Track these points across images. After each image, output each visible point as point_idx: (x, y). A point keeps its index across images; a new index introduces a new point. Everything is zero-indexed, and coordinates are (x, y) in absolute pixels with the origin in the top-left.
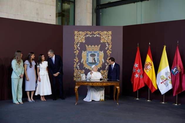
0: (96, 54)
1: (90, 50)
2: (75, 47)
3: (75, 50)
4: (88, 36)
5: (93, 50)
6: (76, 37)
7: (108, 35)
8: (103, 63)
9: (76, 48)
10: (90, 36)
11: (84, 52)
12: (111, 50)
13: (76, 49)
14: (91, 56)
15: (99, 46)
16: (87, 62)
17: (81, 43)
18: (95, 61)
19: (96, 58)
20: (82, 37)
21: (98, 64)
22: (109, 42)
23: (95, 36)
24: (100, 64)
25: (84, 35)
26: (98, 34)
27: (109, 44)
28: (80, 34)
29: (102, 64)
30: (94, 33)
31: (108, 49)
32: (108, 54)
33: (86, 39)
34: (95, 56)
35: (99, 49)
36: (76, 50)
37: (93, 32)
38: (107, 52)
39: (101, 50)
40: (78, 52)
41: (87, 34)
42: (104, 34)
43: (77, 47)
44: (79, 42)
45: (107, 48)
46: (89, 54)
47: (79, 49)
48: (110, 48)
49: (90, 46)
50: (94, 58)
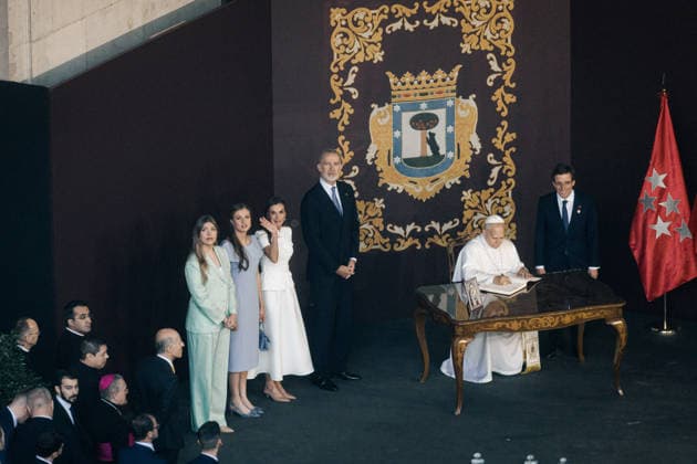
0: (441, 113)
1: (407, 96)
2: (335, 86)
3: (332, 102)
4: (397, 26)
5: (426, 94)
6: (336, 40)
7: (498, 11)
8: (473, 156)
9: (338, 92)
10: (409, 27)
11: (381, 109)
12: (513, 85)
13: (338, 98)
14: (414, 127)
15: (455, 73)
16: (397, 160)
17: (366, 67)
18: (435, 148)
19: (440, 132)
20: (366, 35)
21: (451, 161)
22: (504, 49)
23: (435, 23)
24: (463, 160)
25: (380, 25)
26: (445, 15)
27: (501, 60)
28: (355, 24)
29: (469, 160)
30: (428, 10)
31: (499, 82)
32: (499, 109)
33: (389, 42)
34: (435, 125)
35: (454, 87)
36: (338, 105)
37: (421, 5)
38: (494, 98)
39: (462, 91)
40: (352, 112)
41: (392, 18)
42: (478, 12)
43: (341, 88)
44: (354, 62)
45: (493, 77)
46: (407, 117)
47: (354, 97)
48: (507, 77)
49: (408, 77)
50: (432, 135)
